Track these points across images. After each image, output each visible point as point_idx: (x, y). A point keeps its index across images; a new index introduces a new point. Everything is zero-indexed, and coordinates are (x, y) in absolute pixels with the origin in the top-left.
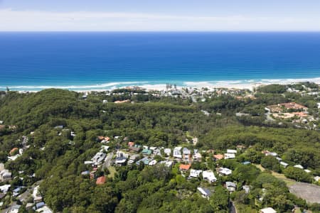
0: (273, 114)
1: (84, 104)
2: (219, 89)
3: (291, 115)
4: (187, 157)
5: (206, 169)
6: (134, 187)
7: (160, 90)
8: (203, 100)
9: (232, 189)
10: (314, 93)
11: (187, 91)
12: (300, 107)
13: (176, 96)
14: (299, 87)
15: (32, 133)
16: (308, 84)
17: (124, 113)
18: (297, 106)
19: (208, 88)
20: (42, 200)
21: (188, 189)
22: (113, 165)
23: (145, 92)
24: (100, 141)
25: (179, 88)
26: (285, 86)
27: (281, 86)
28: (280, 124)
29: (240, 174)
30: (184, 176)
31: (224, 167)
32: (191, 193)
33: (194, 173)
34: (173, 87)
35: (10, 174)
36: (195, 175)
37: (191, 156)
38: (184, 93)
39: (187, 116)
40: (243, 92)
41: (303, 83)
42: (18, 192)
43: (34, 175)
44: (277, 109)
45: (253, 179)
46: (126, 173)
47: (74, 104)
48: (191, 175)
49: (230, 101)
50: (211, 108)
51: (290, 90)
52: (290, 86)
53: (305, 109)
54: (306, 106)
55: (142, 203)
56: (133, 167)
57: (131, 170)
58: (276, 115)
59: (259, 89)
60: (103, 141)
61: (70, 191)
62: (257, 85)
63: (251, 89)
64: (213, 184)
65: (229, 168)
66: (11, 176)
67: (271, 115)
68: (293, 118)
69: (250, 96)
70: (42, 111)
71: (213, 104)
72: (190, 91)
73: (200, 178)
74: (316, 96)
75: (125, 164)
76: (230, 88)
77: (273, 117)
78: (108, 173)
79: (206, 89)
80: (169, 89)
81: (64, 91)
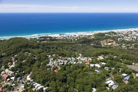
0: (104, 43)
1: (32, 43)
2: (80, 35)
3: (110, 44)
4: (86, 60)
5: (95, 64)
6: (70, 72)
7: (57, 37)
8: (76, 40)
9: (107, 69)
10: (115, 36)
11: (68, 36)
12: (112, 41)
13: (65, 39)
14: (109, 33)
15: (15, 56)
16: (112, 32)
17: (49, 46)
18: (111, 40)
19: (76, 35)
20: (34, 81)
21: (91, 71)
22: (58, 65)
23: (52, 38)
24: (48, 57)
25: (65, 35)
26: (104, 33)
27: (103, 33)
28: (108, 47)
29: (109, 64)
30: (88, 67)
31: (102, 62)
32: (92, 72)
33: (92, 65)
34: (62, 35)
35: (13, 72)
36: (93, 66)
37: (87, 60)
38: (67, 37)
39: (74, 46)
40: (89, 36)
41: (110, 32)
42: (19, 79)
43: (24, 72)
44: (104, 42)
45: (114, 65)
46: (65, 68)
47: (28, 43)
48: (91, 66)
49: (87, 40)
50: (81, 42)
51: (106, 34)
52: (106, 33)
53: (114, 41)
54: (114, 40)
55: (77, 77)
56: (67, 65)
57: (67, 66)
58: (105, 44)
59: (95, 35)
60: (49, 57)
61: (47, 76)
62: (93, 34)
63: (92, 35)
64: (100, 68)
65: (104, 62)
66: (14, 73)
67: (103, 44)
68: (111, 45)
69: (93, 37)
70: (15, 47)
71: (81, 41)
72: (70, 36)
73: (95, 67)
74: (116, 36)
75: (63, 64)
76: (84, 35)
77: (104, 45)
78: (57, 68)
79: (75, 36)
80: (61, 36)
81: (22, 38)
